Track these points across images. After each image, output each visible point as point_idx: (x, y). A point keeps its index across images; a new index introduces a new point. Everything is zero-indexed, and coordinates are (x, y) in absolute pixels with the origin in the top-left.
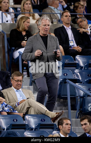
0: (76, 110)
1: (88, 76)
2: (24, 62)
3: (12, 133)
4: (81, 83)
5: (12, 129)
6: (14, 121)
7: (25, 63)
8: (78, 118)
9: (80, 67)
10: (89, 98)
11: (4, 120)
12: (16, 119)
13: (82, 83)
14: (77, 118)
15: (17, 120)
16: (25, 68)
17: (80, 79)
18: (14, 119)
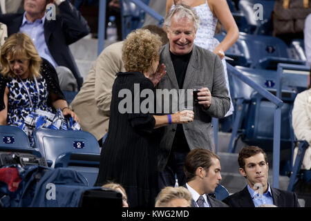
0: (230, 131)
1: (268, 50)
2: (111, 4)
3: (70, 175)
4: (248, 66)
5: (70, 164)
6: (75, 145)
7: (113, 7)
8: (233, 151)
9: (249, 28)
10: (264, 105)
11: (53, 142)
12: (81, 142)
13: (252, 66)
14: (231, 150)
15: (83, 145)
16: (112, 18)
17: (247, 56)
18: (76, 142)
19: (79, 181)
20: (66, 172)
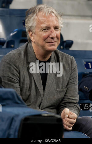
19: (19, 102)
20: (6, 93)
